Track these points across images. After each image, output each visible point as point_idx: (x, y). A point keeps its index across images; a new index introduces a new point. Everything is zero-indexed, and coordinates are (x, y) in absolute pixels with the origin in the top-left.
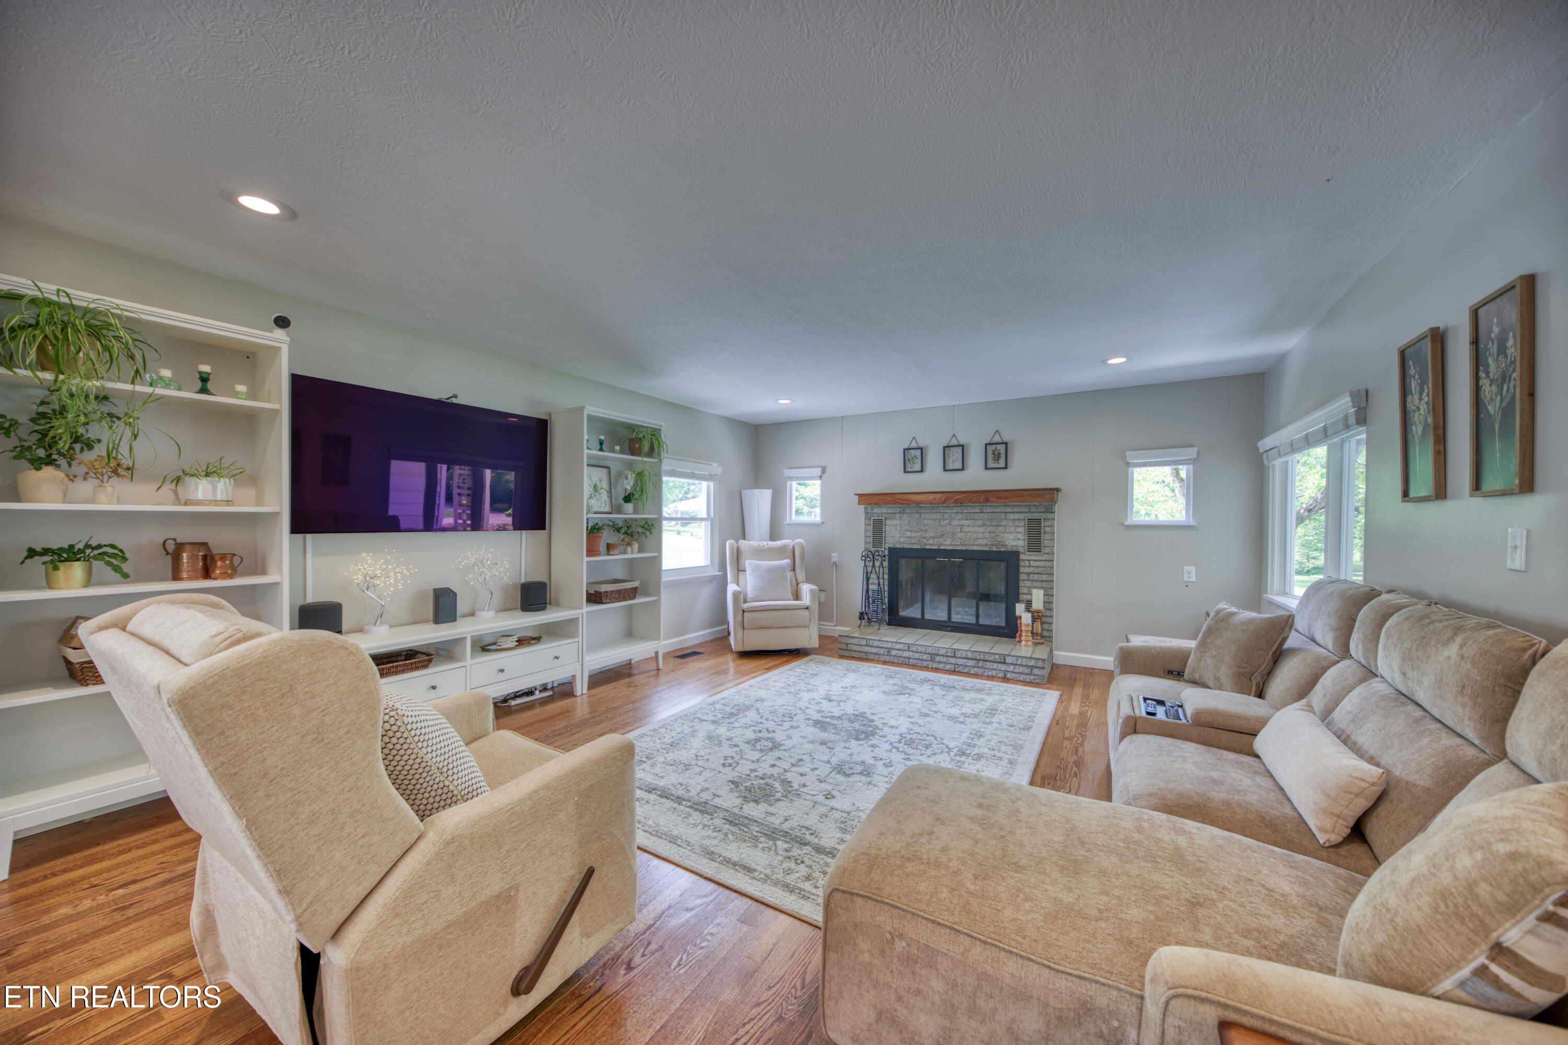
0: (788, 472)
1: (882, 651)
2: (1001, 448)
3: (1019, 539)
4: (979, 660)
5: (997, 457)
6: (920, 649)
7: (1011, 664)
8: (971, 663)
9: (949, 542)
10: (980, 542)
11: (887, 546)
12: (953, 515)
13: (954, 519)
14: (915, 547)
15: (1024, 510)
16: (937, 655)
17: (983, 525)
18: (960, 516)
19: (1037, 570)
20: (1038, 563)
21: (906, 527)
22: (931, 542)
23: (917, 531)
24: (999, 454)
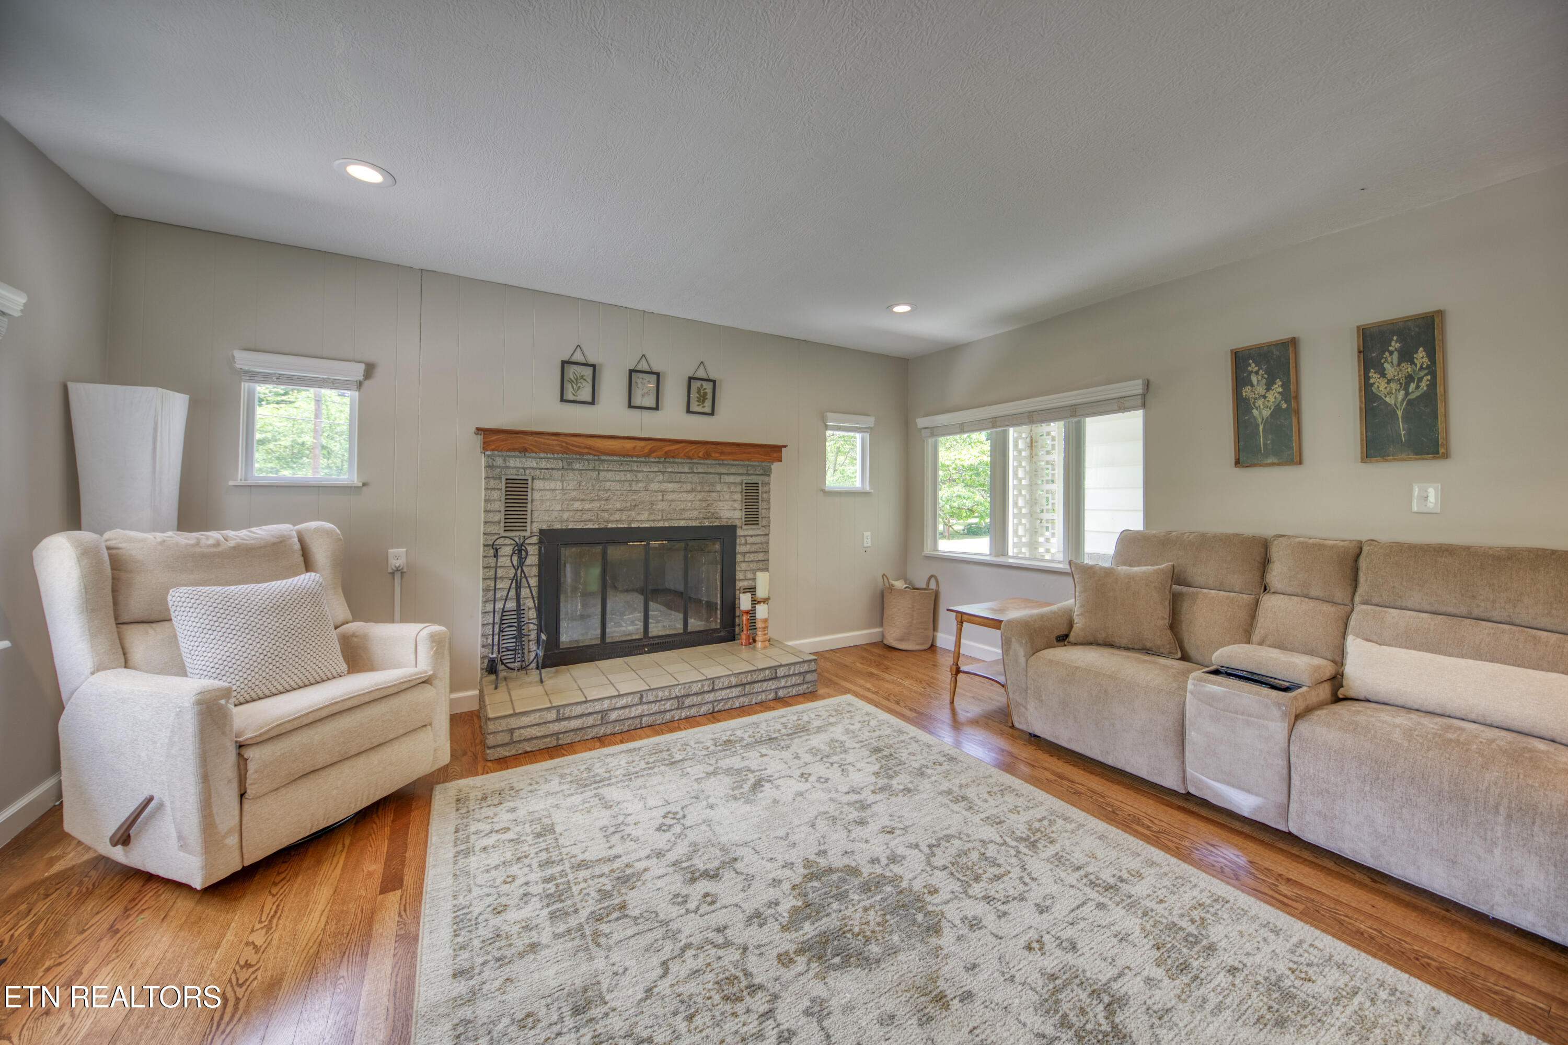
0: (243, 359)
2: (708, 387)
3: (735, 509)
4: (744, 685)
5: (702, 399)
7: (783, 677)
8: (735, 692)
9: (645, 516)
10: (688, 515)
11: (536, 528)
12: (652, 475)
13: (652, 481)
14: (590, 526)
15: (741, 471)
17: (693, 490)
18: (661, 477)
19: (754, 548)
20: (754, 540)
21: (574, 494)
22: (617, 516)
23: (592, 500)
24: (705, 394)
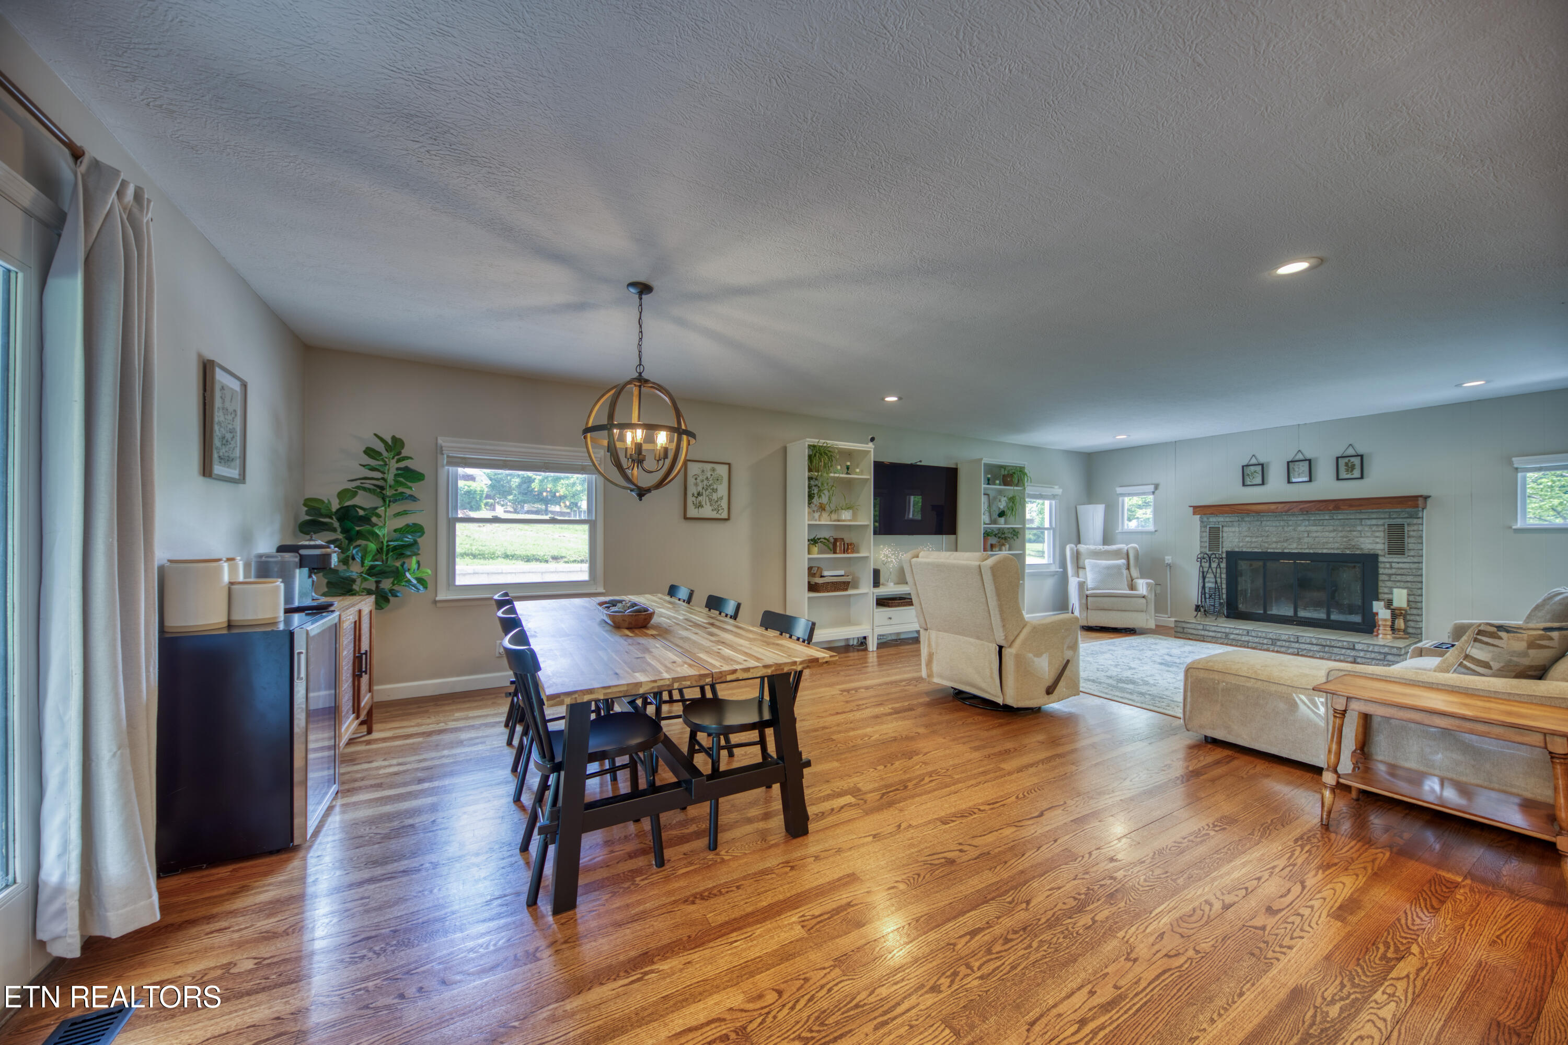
0: (1119, 490)
1: (1219, 635)
2: (1357, 461)
3: (1377, 543)
4: (1325, 646)
5: (1350, 468)
6: (1260, 634)
7: (1362, 650)
8: (1315, 648)
9: (1295, 546)
10: (1330, 546)
11: (1224, 550)
12: (1299, 522)
13: (1300, 525)
14: (1256, 550)
15: (1382, 516)
16: (1279, 640)
17: (1334, 531)
18: (1307, 523)
19: (1399, 572)
20: (1401, 565)
21: (1246, 534)
22: (1274, 546)
23: (1257, 537)
24: (1354, 465)
